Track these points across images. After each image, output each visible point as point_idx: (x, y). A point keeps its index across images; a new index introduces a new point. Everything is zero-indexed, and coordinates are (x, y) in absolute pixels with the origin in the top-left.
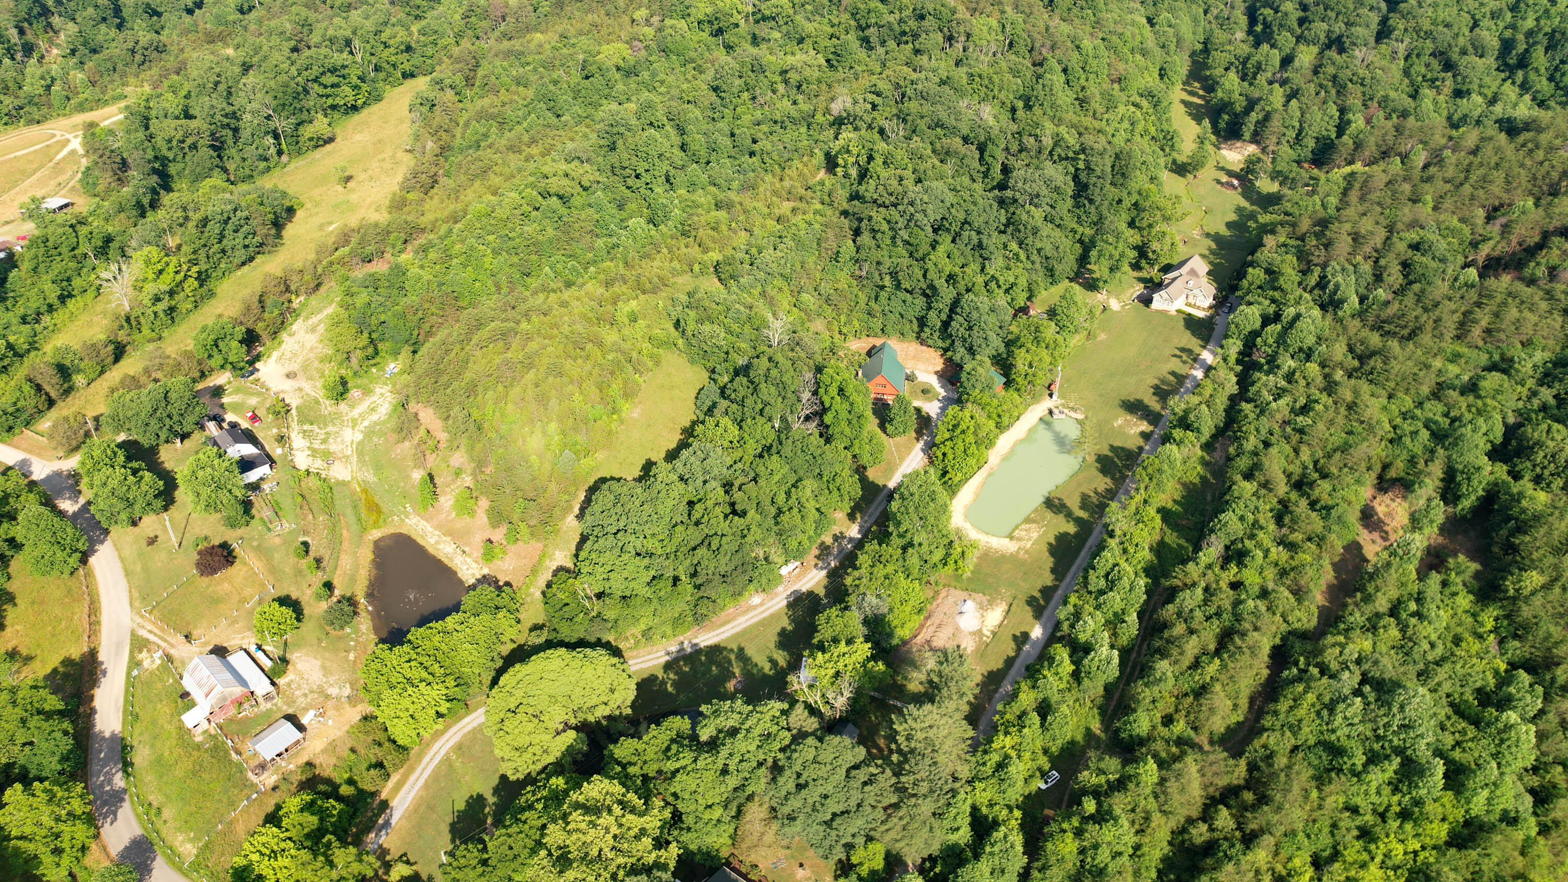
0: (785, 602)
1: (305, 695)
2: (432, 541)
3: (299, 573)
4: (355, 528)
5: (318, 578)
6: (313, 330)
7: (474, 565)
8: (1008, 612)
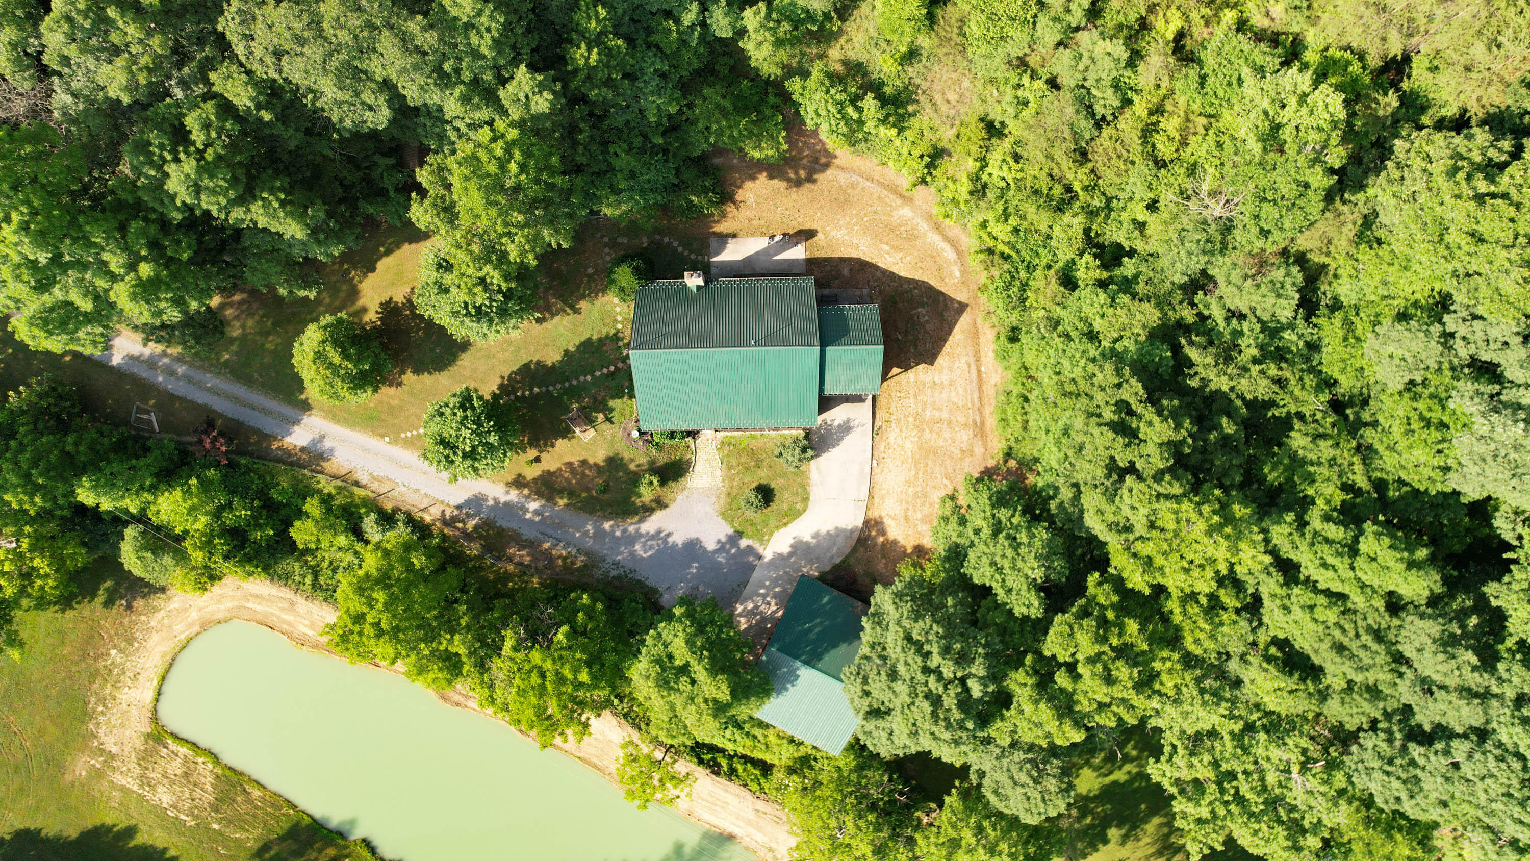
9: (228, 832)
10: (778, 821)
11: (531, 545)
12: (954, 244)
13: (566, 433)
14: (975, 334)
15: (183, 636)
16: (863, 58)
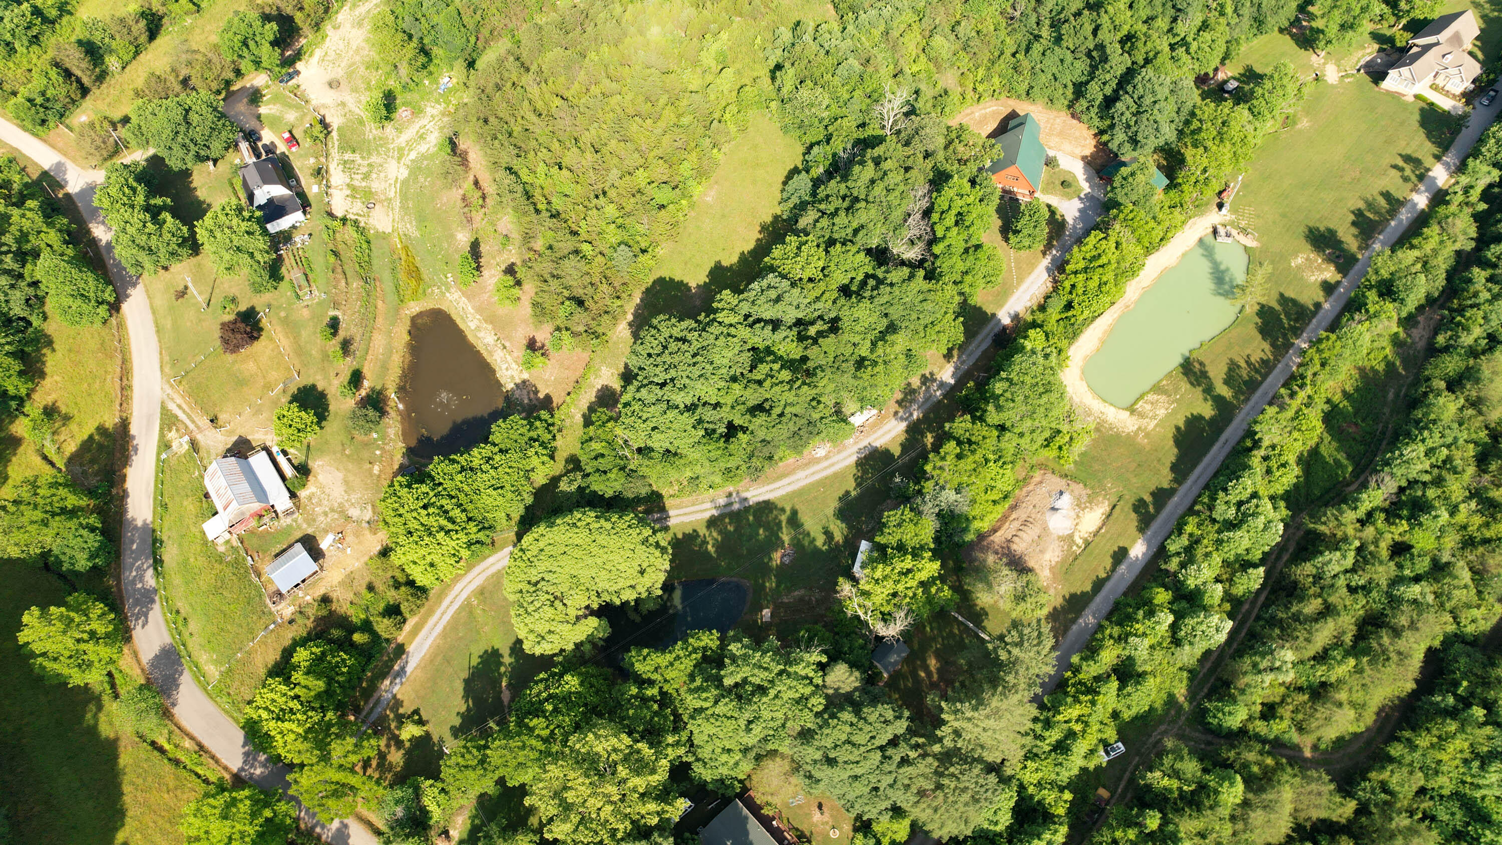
0: (854, 458)
1: (326, 514)
2: (473, 325)
3: (326, 357)
4: (392, 298)
5: (346, 367)
6: (360, 24)
7: (514, 366)
8: (1109, 516)
9: (1181, 393)
10: (1194, 224)
12: (993, 106)
14: (1024, 109)
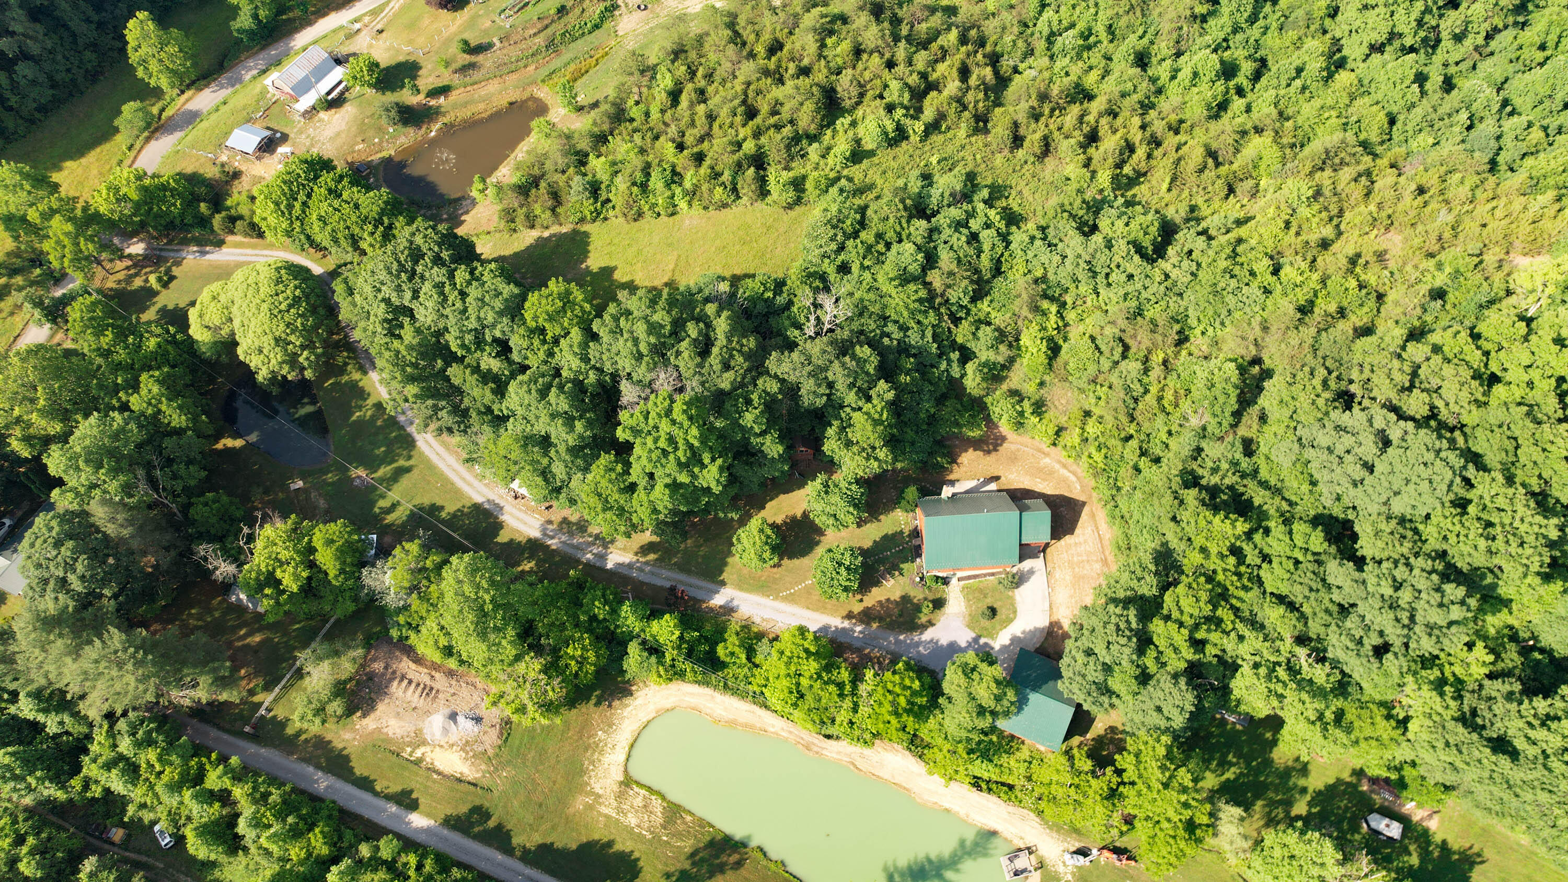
1: (308, 136)
8: (460, 780)
9: (673, 841)
10: (1023, 818)
11: (858, 650)
12: (1074, 473)
13: (877, 583)
14: (1093, 516)
15: (645, 720)
16: (1019, 387)
